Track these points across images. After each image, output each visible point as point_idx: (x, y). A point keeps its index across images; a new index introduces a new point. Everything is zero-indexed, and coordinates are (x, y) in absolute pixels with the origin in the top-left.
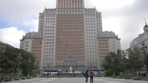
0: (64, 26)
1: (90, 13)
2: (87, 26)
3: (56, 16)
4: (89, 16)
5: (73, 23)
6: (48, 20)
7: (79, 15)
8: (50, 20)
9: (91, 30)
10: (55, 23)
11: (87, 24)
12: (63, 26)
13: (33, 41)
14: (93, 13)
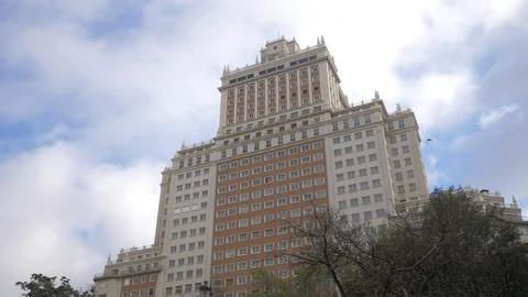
0: (244, 203)
1: (351, 124)
2: (341, 184)
3: (213, 169)
4: (359, 136)
5: (281, 183)
6: (182, 193)
7: (306, 143)
8: (191, 191)
9: (360, 201)
10: (210, 199)
11: (340, 177)
12: (238, 204)
13: (124, 288)
14: (368, 121)
